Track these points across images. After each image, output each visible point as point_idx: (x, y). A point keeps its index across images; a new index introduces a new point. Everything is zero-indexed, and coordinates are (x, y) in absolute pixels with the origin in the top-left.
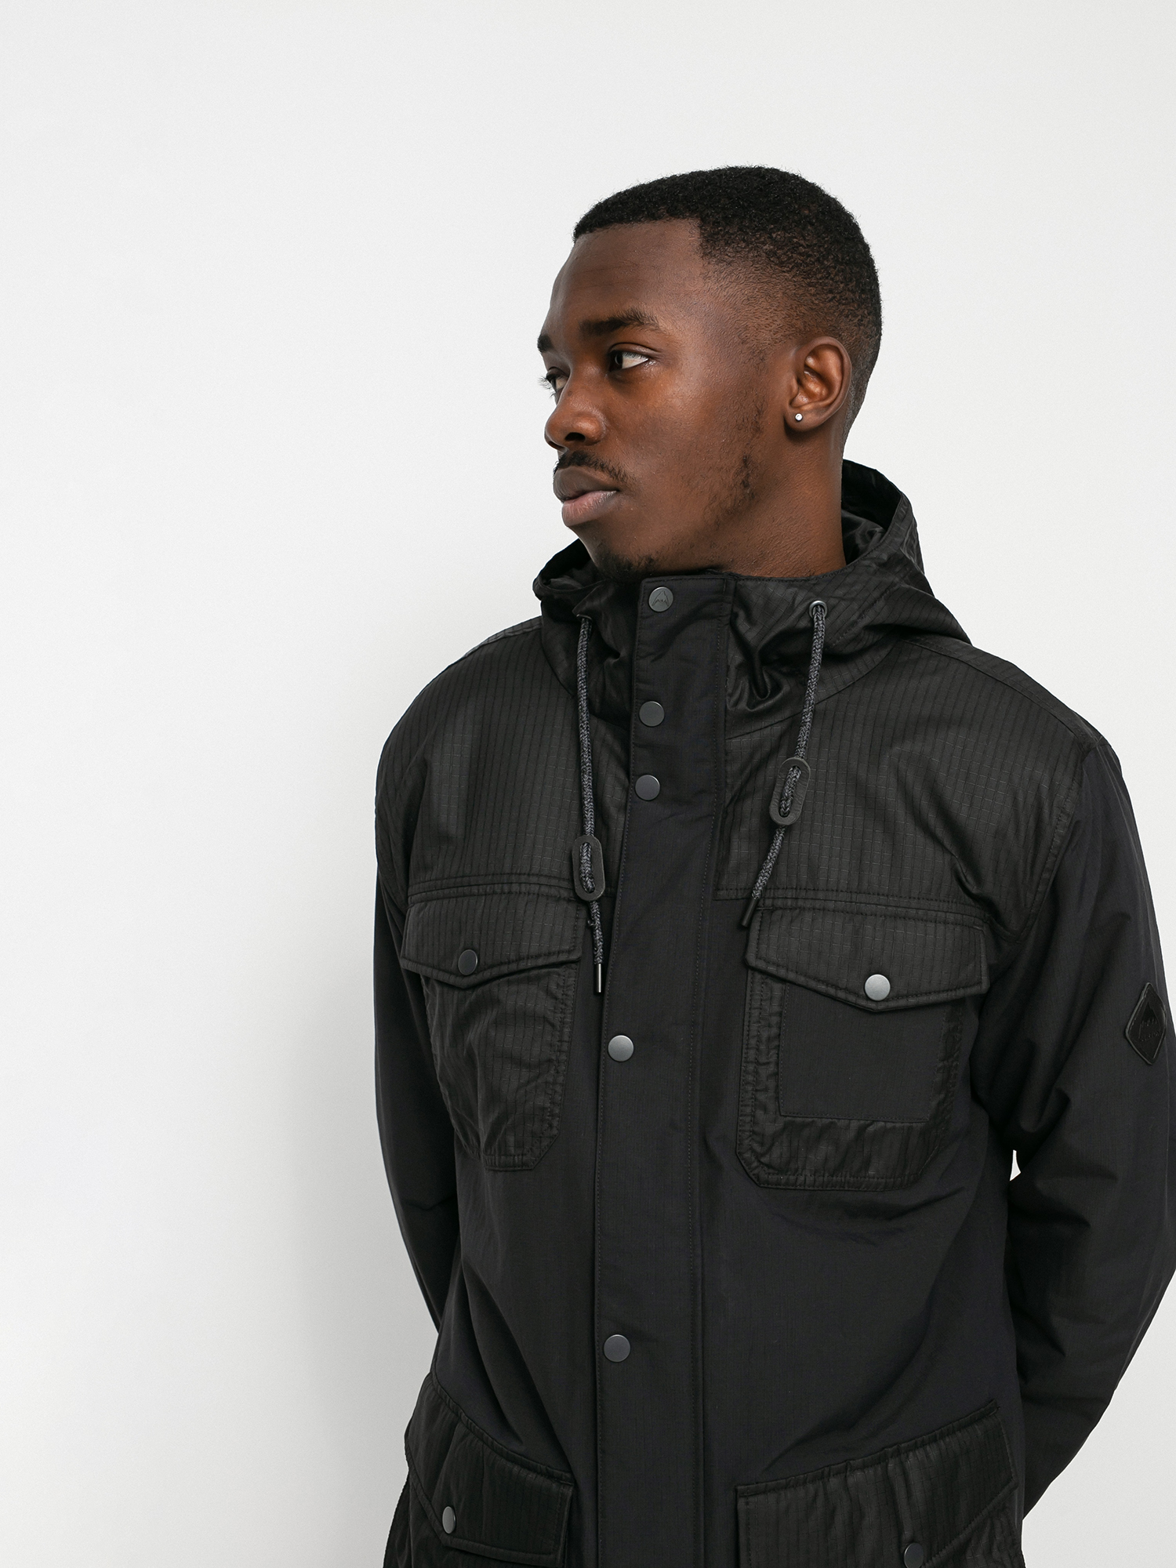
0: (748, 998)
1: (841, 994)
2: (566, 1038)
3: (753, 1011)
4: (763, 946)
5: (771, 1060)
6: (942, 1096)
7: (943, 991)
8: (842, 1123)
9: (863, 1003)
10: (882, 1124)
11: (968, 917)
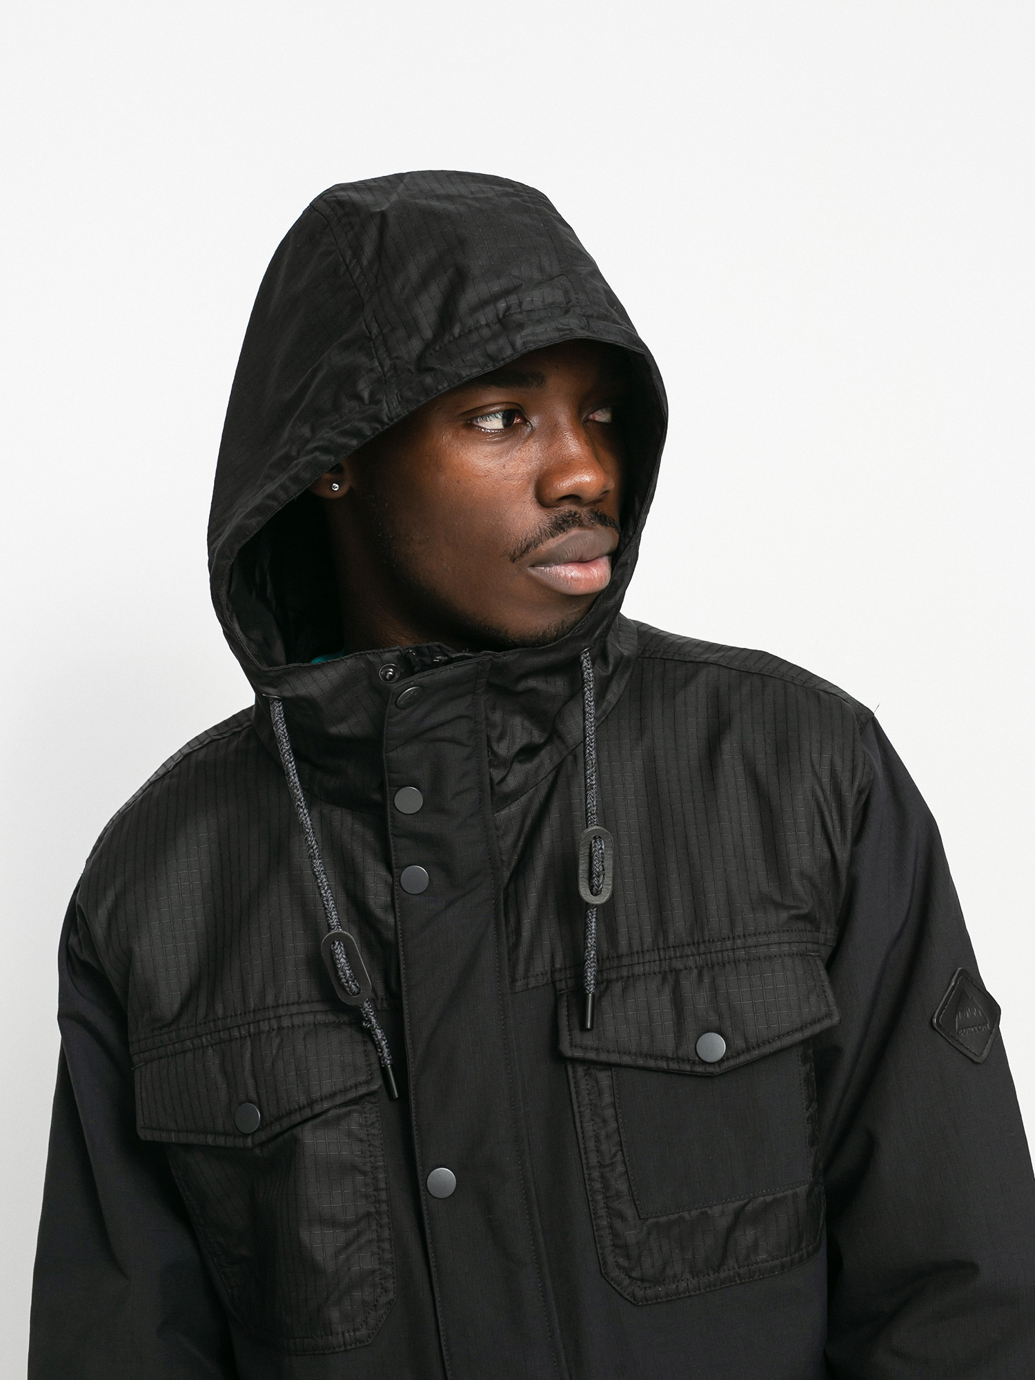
0: (574, 1095)
1: (673, 1066)
2: (382, 1185)
3: (583, 1109)
5: (615, 1159)
8: (716, 1210)
10: (761, 1199)
11: (797, 944)
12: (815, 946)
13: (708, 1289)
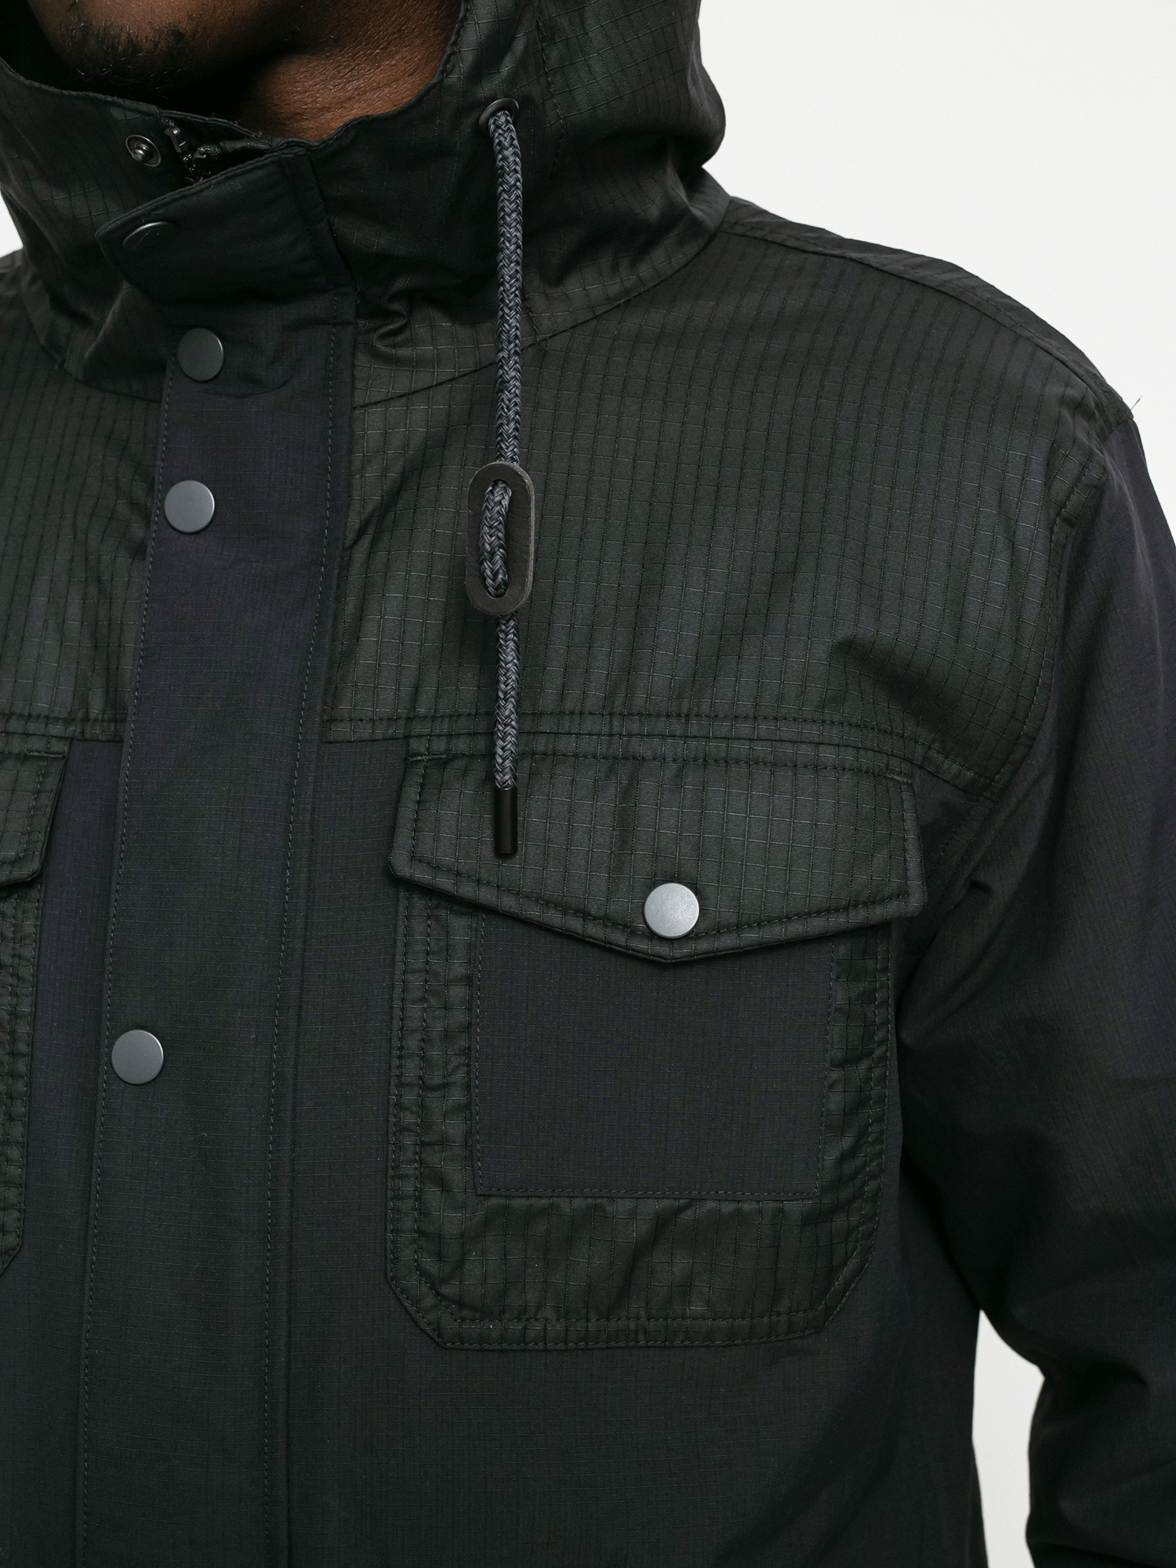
0: (400, 949)
1: (595, 931)
3: (410, 977)
4: (427, 835)
5: (452, 1079)
6: (847, 1142)
7: (819, 912)
8: (623, 1206)
9: (642, 945)
10: (711, 1205)
11: (870, 753)
12: (905, 767)
13: (582, 1344)
